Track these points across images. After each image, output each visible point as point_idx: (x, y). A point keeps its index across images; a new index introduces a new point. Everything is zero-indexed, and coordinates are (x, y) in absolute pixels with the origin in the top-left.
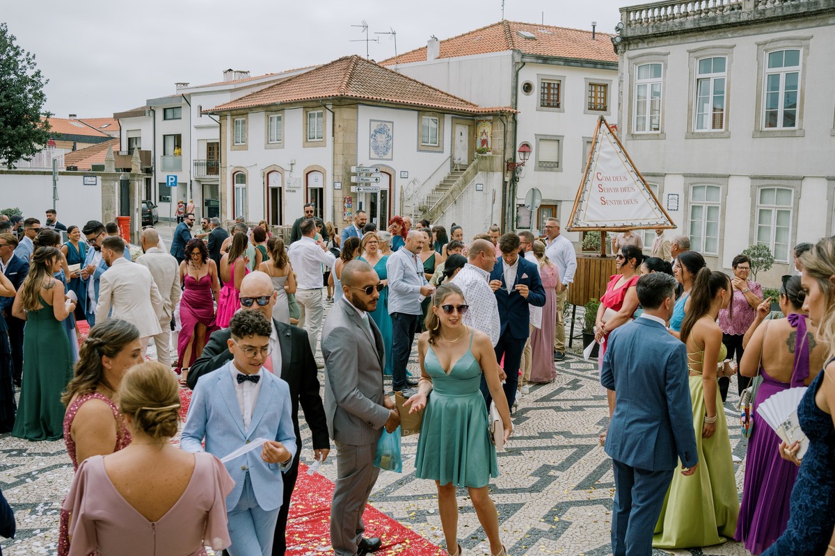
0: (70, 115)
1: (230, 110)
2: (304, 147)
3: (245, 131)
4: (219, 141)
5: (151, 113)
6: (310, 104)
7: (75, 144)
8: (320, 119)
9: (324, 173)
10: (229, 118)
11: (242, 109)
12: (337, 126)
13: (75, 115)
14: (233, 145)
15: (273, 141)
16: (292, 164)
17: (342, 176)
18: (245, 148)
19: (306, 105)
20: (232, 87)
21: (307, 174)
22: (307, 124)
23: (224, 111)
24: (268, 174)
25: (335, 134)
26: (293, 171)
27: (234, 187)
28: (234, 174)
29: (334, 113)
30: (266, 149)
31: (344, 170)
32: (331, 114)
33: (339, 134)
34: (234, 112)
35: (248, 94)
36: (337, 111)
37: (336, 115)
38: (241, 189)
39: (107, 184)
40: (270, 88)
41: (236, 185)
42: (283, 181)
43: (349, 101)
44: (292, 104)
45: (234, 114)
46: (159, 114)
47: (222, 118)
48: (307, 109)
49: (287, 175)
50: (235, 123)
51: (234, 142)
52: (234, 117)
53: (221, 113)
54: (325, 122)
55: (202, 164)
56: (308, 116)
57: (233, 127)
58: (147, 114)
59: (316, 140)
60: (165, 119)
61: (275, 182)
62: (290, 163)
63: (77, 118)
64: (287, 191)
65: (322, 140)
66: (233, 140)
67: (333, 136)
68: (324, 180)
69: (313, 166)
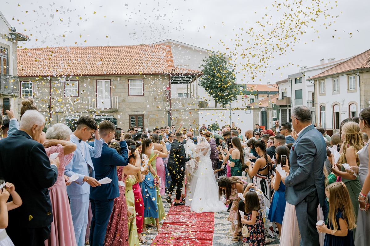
0: (268, 83)
1: (318, 78)
2: (348, 93)
3: (324, 86)
4: (314, 92)
5: (290, 81)
6: (349, 73)
7: (268, 95)
8: (354, 79)
9: (357, 105)
10: (318, 81)
11: (323, 77)
12: (361, 82)
13: (269, 83)
14: (320, 93)
15: (335, 90)
16: (343, 101)
17: (364, 105)
18: (324, 94)
19: (348, 73)
20: (322, 67)
21: (350, 105)
22: (349, 82)
23: (316, 78)
24: (334, 106)
25: (361, 86)
26: (344, 104)
27: (320, 112)
28: (320, 106)
29: (360, 76)
30: (333, 94)
31: (365, 103)
32: (359, 77)
33: (362, 86)
34: (320, 78)
35: (326, 70)
36: (361, 75)
37: (361, 77)
38: (323, 113)
39: (255, 113)
40: (336, 66)
41: (321, 111)
42: (340, 109)
43: (367, 70)
44: (342, 73)
45: (319, 80)
46: (294, 81)
47: (315, 81)
48: (349, 75)
49: (341, 106)
50: (320, 83)
51: (320, 92)
52: (320, 81)
53: (315, 79)
54: (356, 80)
55: (310, 102)
56: (349, 78)
57: (320, 85)
58: (288, 82)
59: (353, 89)
60: (296, 83)
61: (336, 110)
62: (342, 100)
63: (271, 84)
64: (341, 113)
65: (355, 89)
66: (320, 91)
67: (360, 87)
68: (357, 108)
69: (352, 102)
